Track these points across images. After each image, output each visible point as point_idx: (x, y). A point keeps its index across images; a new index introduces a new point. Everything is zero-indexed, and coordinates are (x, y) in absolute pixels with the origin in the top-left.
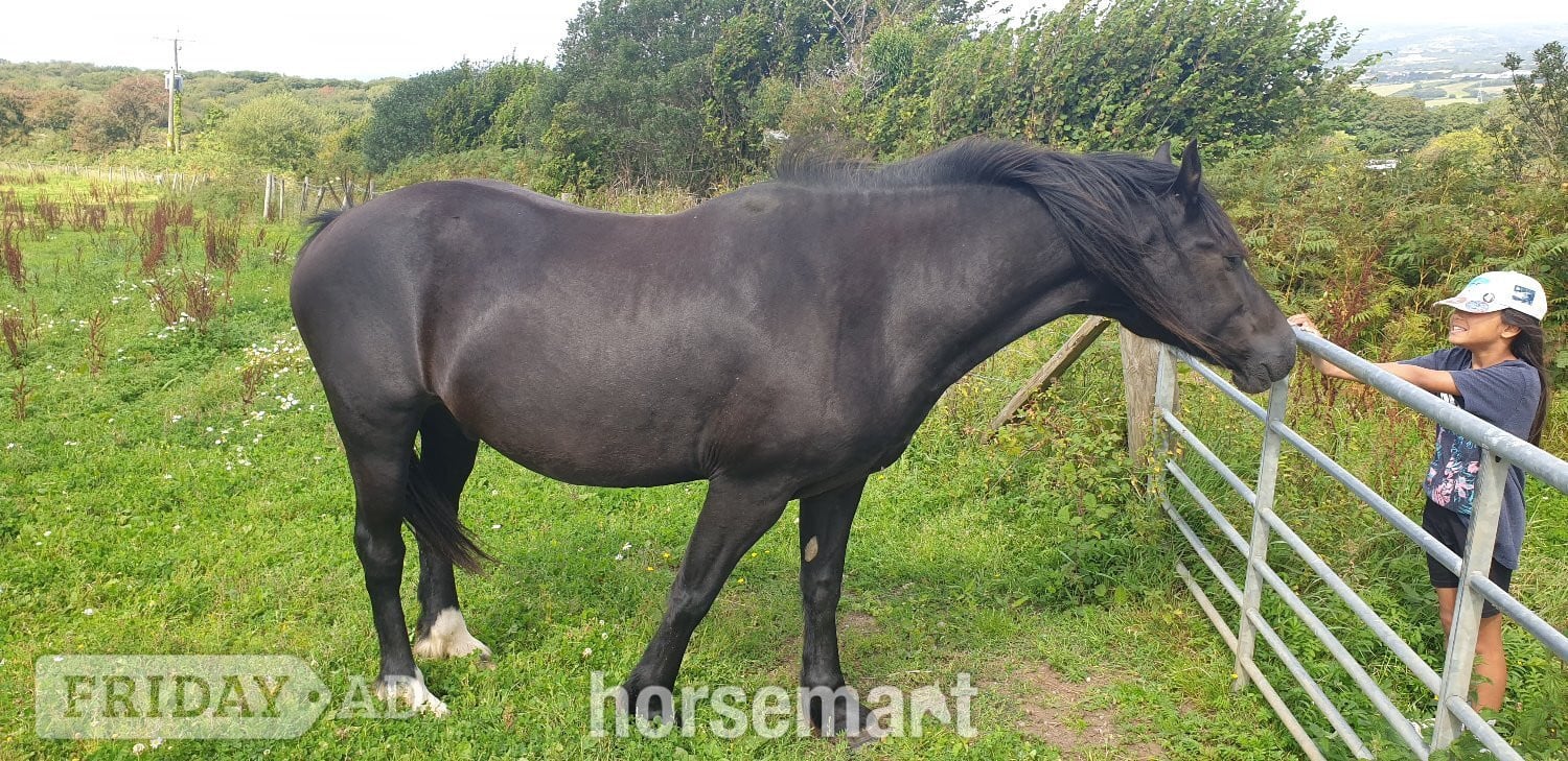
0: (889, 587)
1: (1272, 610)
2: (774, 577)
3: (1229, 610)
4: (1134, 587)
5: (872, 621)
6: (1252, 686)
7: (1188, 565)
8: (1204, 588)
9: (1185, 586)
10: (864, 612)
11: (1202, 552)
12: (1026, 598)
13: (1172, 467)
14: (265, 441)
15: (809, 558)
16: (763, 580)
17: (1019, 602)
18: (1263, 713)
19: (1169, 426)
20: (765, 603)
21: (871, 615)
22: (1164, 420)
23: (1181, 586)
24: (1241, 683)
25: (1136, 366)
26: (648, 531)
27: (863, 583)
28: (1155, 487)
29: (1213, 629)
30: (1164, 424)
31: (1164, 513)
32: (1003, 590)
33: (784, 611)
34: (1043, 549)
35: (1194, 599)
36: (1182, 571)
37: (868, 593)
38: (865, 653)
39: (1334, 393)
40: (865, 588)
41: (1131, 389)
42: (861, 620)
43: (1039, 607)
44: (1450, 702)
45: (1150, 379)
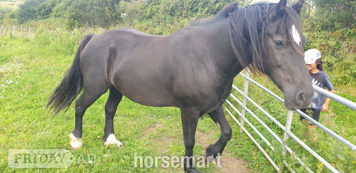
0: (165, 117)
1: (248, 116)
2: (139, 117)
3: (237, 116)
5: (162, 125)
6: (244, 132)
7: (228, 108)
8: (231, 112)
9: (227, 113)
10: (161, 123)
11: (231, 105)
14: (6, 92)
16: (137, 117)
18: (246, 138)
20: (138, 123)
24: (241, 132)
27: (159, 117)
29: (235, 121)
35: (230, 115)
37: (161, 119)
38: (162, 132)
40: (160, 118)
42: (160, 125)
44: (287, 132)
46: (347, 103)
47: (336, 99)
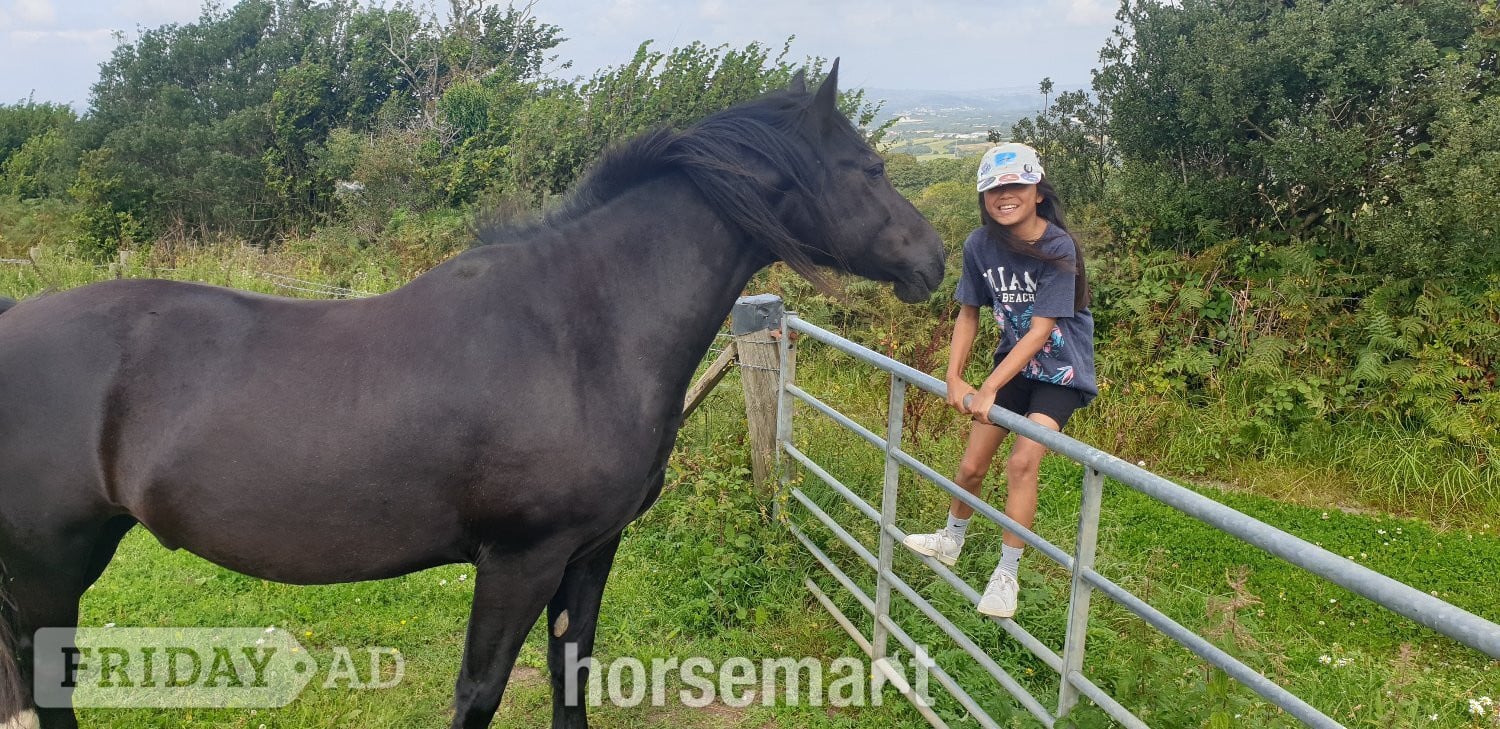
1: (900, 611)
2: (427, 642)
3: (855, 613)
4: (771, 605)
5: (535, 672)
7: (816, 580)
8: (831, 598)
9: (815, 600)
11: (831, 566)
12: (678, 629)
13: (797, 494)
15: (559, 633)
16: (417, 646)
17: (673, 634)
18: (899, 708)
19: (790, 457)
20: (424, 669)
21: (533, 667)
22: (786, 452)
23: (812, 600)
25: (758, 404)
26: (281, 611)
28: (781, 515)
29: (847, 636)
30: (785, 456)
31: (790, 536)
32: (654, 624)
33: (445, 675)
34: (686, 580)
35: (825, 610)
36: (811, 586)
38: (535, 706)
39: (918, 418)
41: (754, 425)
43: (690, 636)
44: (1070, 677)
45: (770, 415)
46: (1301, 554)
47: (1259, 538)
